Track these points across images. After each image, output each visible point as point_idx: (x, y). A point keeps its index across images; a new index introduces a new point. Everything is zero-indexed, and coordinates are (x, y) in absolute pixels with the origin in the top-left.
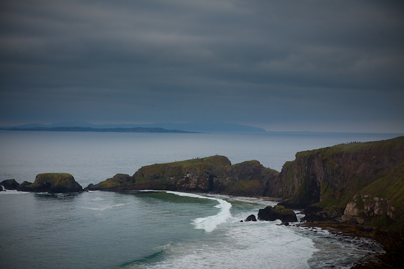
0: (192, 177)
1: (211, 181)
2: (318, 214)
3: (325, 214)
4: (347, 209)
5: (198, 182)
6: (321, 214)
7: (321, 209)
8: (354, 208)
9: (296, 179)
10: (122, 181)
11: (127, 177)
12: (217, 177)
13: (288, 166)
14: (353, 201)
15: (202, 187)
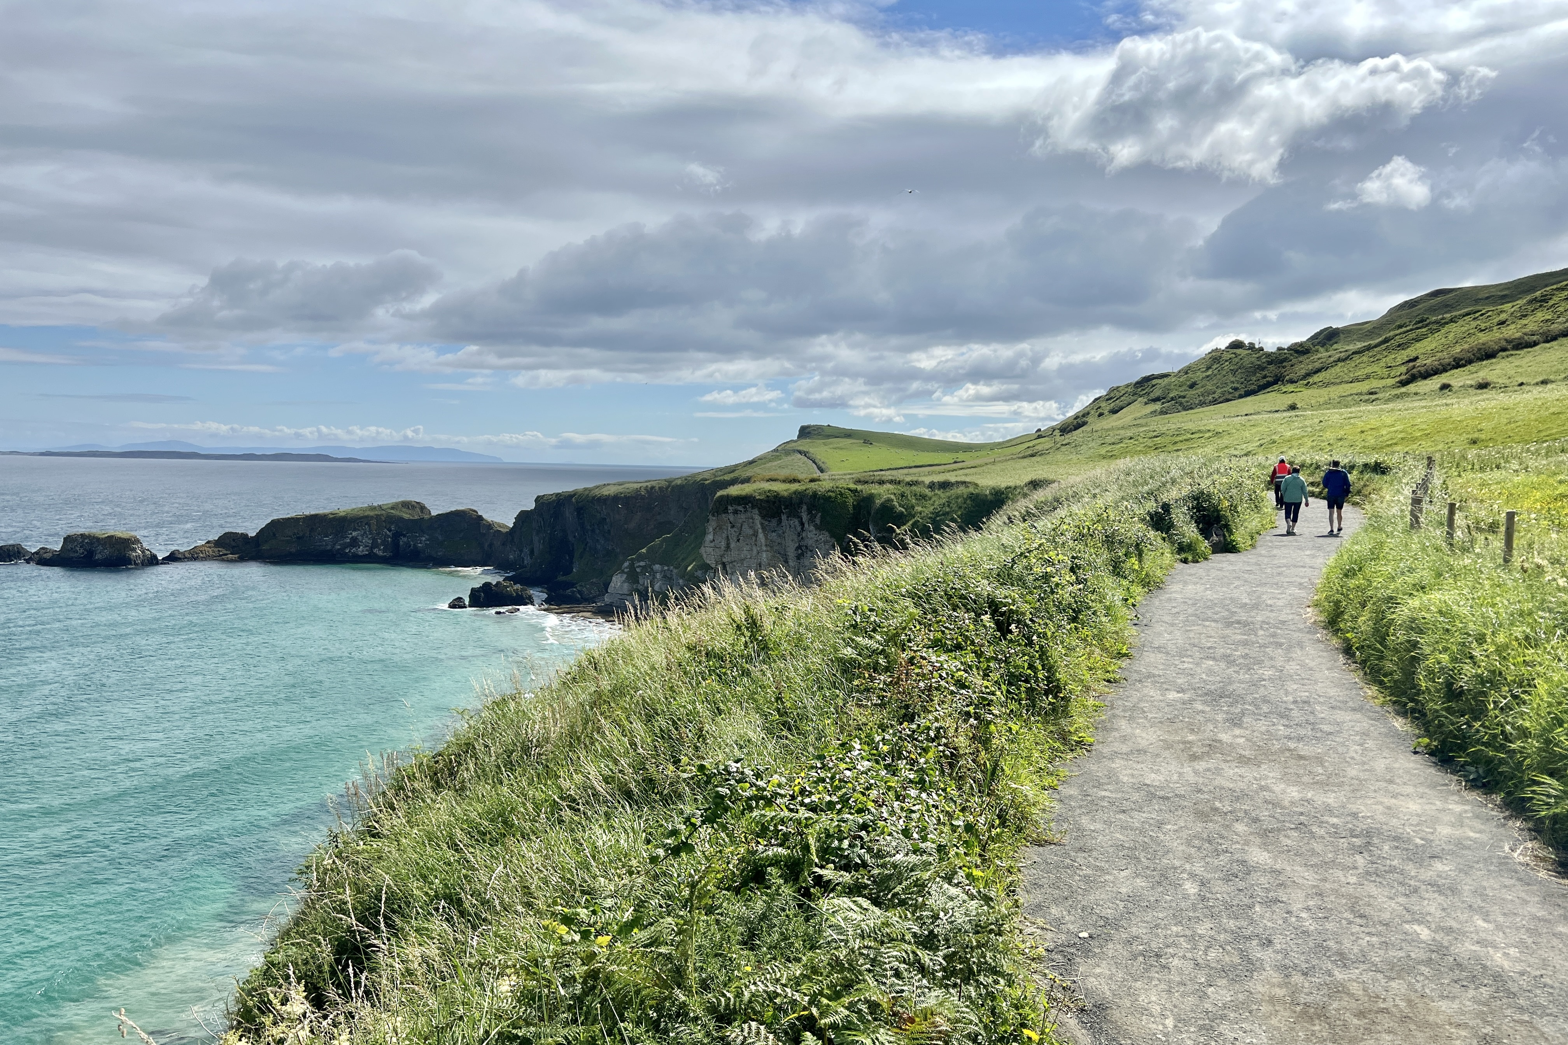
0: (362, 536)
1: (396, 544)
2: (568, 592)
3: (579, 592)
4: (612, 584)
5: (374, 545)
6: (573, 592)
7: (573, 585)
8: (624, 582)
9: (536, 539)
10: (233, 544)
11: (244, 536)
12: (404, 536)
13: (523, 517)
14: (623, 572)
15: (381, 554)
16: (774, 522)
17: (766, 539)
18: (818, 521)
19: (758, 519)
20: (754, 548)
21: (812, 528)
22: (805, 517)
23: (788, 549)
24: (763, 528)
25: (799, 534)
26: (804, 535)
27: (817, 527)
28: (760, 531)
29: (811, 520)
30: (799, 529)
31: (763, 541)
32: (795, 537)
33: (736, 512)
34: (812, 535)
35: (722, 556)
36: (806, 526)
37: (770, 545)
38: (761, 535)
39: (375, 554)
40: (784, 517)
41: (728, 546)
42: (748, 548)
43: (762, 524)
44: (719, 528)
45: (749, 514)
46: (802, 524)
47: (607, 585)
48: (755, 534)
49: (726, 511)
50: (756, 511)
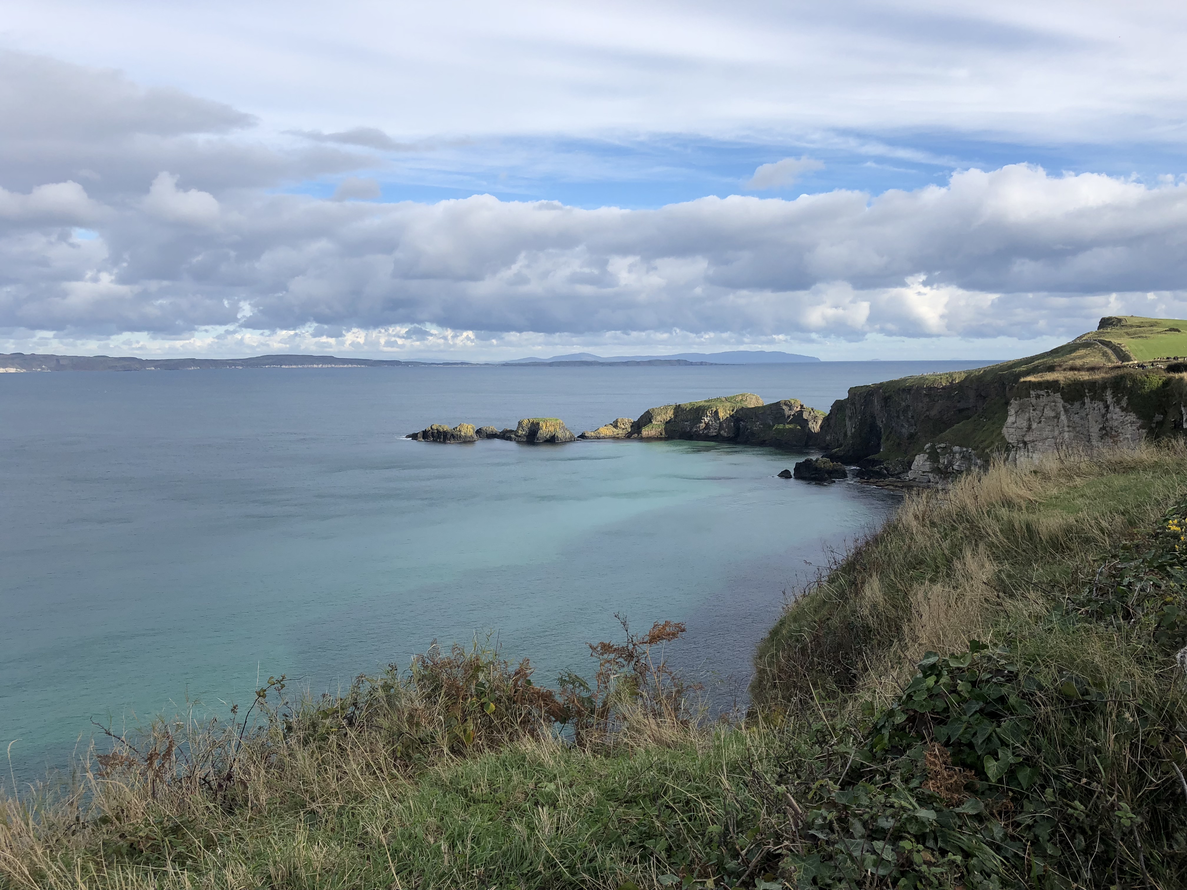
0: (713, 421)
2: (877, 468)
3: (886, 469)
4: (915, 463)
6: (881, 469)
7: (881, 463)
8: (926, 460)
9: (849, 423)
10: (623, 427)
13: (838, 407)
14: (925, 452)
15: (725, 434)
16: (1077, 405)
17: (1069, 420)
18: (1124, 403)
19: (1060, 403)
20: (1056, 428)
21: (1117, 410)
22: (1109, 399)
23: (1091, 430)
24: (1066, 411)
25: (1103, 416)
26: (1109, 416)
27: (1123, 409)
28: (1062, 413)
29: (1118, 402)
30: (1103, 411)
31: (1066, 422)
32: (1100, 419)
33: (1038, 397)
34: (1116, 414)
35: (1024, 436)
36: (1111, 408)
37: (1072, 427)
38: (1063, 417)
39: (721, 435)
40: (1087, 400)
41: (1029, 428)
42: (1050, 428)
43: (1064, 407)
44: (1022, 409)
45: (1051, 398)
46: (1107, 407)
47: (910, 463)
48: (1057, 417)
49: (1028, 396)
50: (1058, 395)
